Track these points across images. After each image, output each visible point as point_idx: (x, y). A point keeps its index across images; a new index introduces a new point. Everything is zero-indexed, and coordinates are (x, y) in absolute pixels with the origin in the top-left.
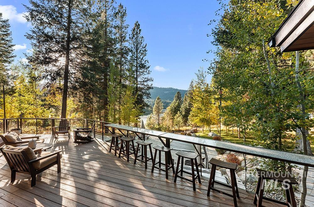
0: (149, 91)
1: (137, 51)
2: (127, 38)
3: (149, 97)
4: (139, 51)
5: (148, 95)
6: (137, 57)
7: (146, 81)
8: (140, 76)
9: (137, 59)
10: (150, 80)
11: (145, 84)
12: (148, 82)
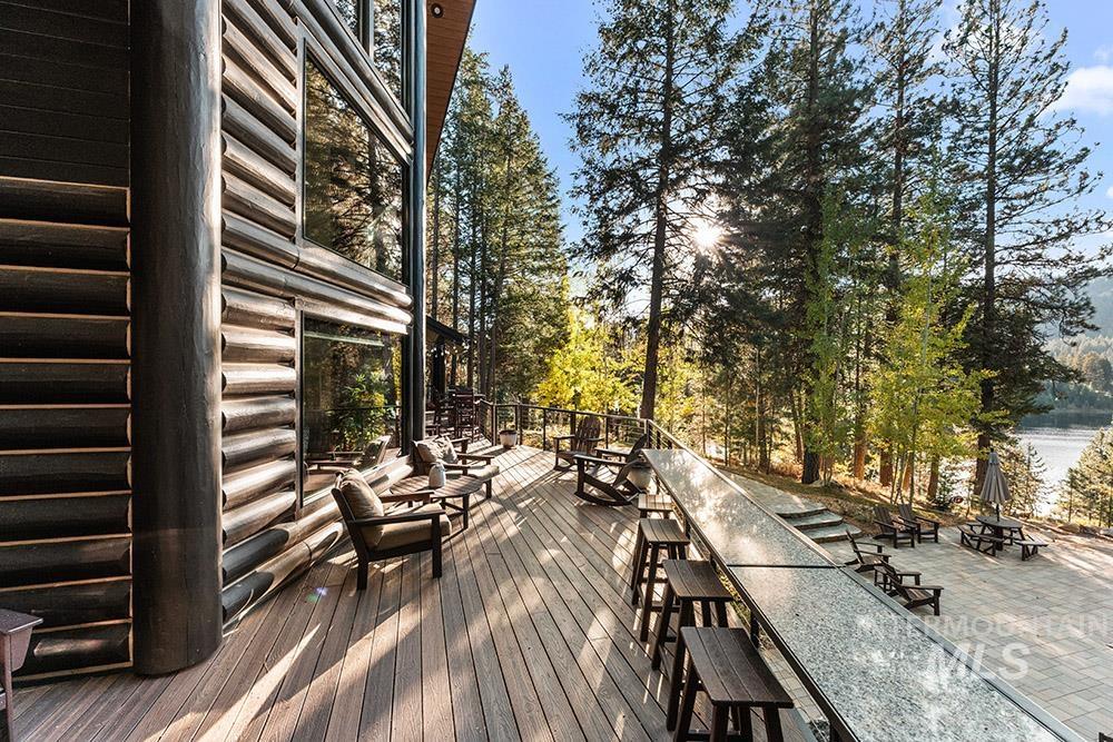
0: (1080, 292)
1: (992, 97)
2: (935, 56)
3: (1082, 323)
4: (1004, 89)
5: (1076, 316)
6: (991, 126)
7: (1060, 237)
8: (1016, 219)
9: (993, 136)
10: (1093, 225)
11: (1054, 252)
12: (1075, 237)
